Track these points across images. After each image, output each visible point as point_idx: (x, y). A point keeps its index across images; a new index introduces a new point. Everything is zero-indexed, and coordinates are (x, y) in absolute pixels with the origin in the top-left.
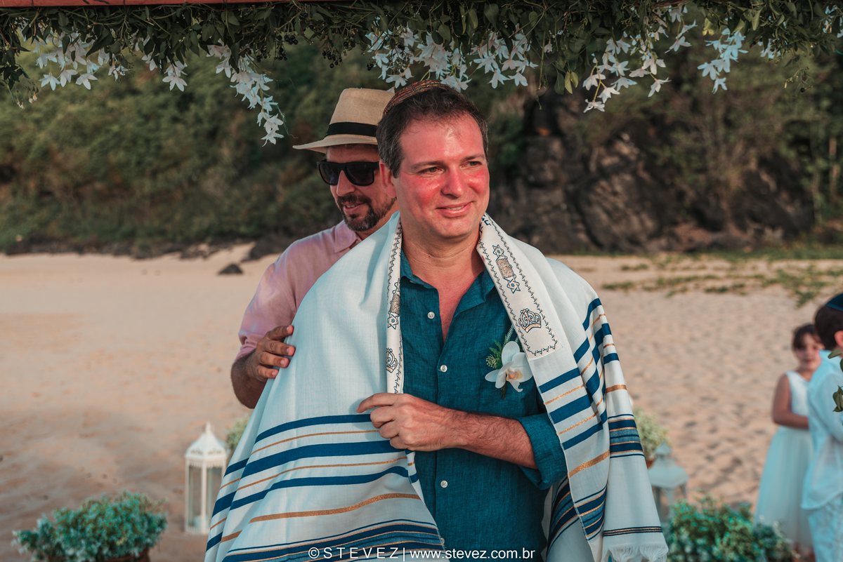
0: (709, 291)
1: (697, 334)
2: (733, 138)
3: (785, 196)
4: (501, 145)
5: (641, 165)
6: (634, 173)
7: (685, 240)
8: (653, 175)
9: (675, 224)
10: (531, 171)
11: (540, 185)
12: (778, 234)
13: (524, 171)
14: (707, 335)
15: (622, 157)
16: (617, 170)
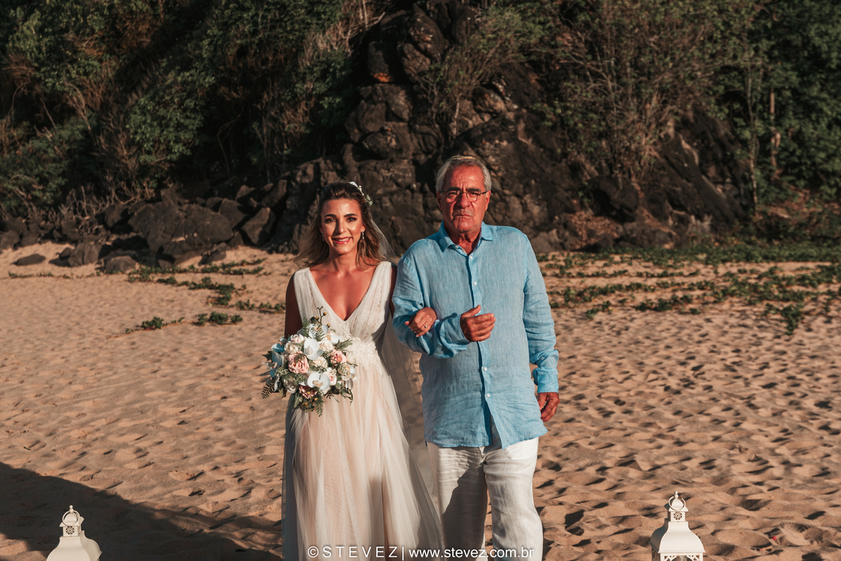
0: (642, 308)
1: (673, 383)
2: (646, 91)
3: (712, 171)
4: (320, 97)
5: (521, 126)
6: (513, 138)
7: (583, 233)
8: (537, 141)
9: (571, 211)
10: (365, 135)
11: (378, 155)
12: (706, 224)
13: (355, 135)
14: (688, 384)
15: (495, 114)
16: (488, 132)
